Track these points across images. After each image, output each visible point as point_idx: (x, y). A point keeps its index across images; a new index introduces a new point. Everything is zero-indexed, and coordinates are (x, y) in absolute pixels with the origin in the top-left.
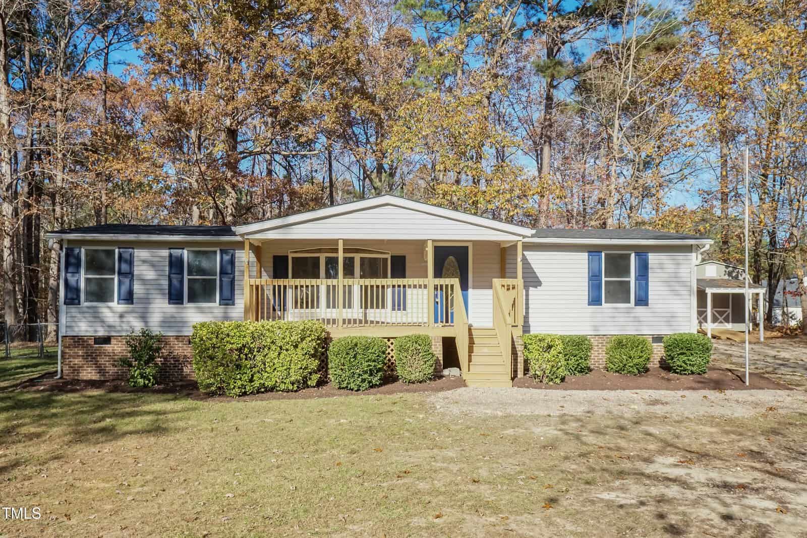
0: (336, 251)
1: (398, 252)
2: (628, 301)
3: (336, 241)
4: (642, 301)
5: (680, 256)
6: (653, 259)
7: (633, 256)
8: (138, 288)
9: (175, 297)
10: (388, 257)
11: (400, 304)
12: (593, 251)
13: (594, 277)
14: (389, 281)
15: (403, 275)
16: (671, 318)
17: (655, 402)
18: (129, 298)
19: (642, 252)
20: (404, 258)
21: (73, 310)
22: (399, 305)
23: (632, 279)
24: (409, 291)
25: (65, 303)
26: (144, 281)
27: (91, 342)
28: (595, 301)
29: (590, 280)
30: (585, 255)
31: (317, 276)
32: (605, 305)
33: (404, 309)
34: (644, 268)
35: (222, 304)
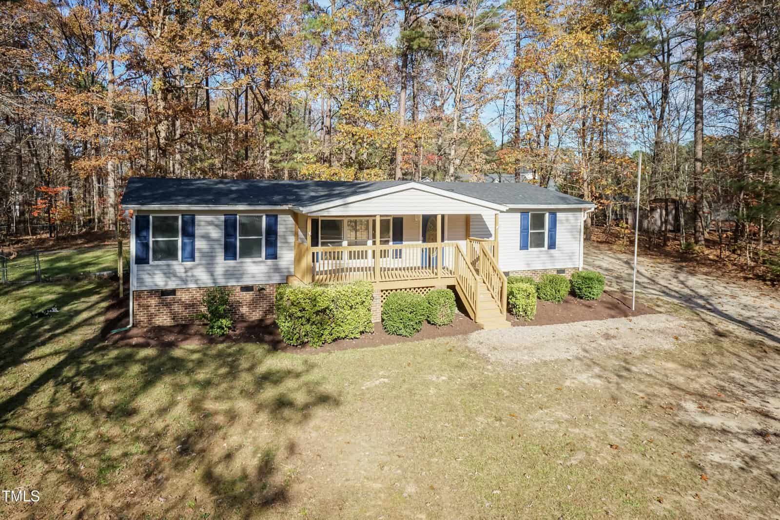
3: (375, 216)
4: (552, 246)
5: (570, 214)
6: (559, 217)
7: (547, 215)
10: (391, 218)
12: (524, 212)
13: (524, 230)
15: (401, 240)
19: (553, 213)
22: (396, 255)
23: (546, 231)
25: (137, 263)
27: (159, 294)
28: (524, 247)
29: (521, 232)
30: (519, 216)
32: (530, 249)
33: (400, 258)
34: (553, 224)
35: (267, 258)
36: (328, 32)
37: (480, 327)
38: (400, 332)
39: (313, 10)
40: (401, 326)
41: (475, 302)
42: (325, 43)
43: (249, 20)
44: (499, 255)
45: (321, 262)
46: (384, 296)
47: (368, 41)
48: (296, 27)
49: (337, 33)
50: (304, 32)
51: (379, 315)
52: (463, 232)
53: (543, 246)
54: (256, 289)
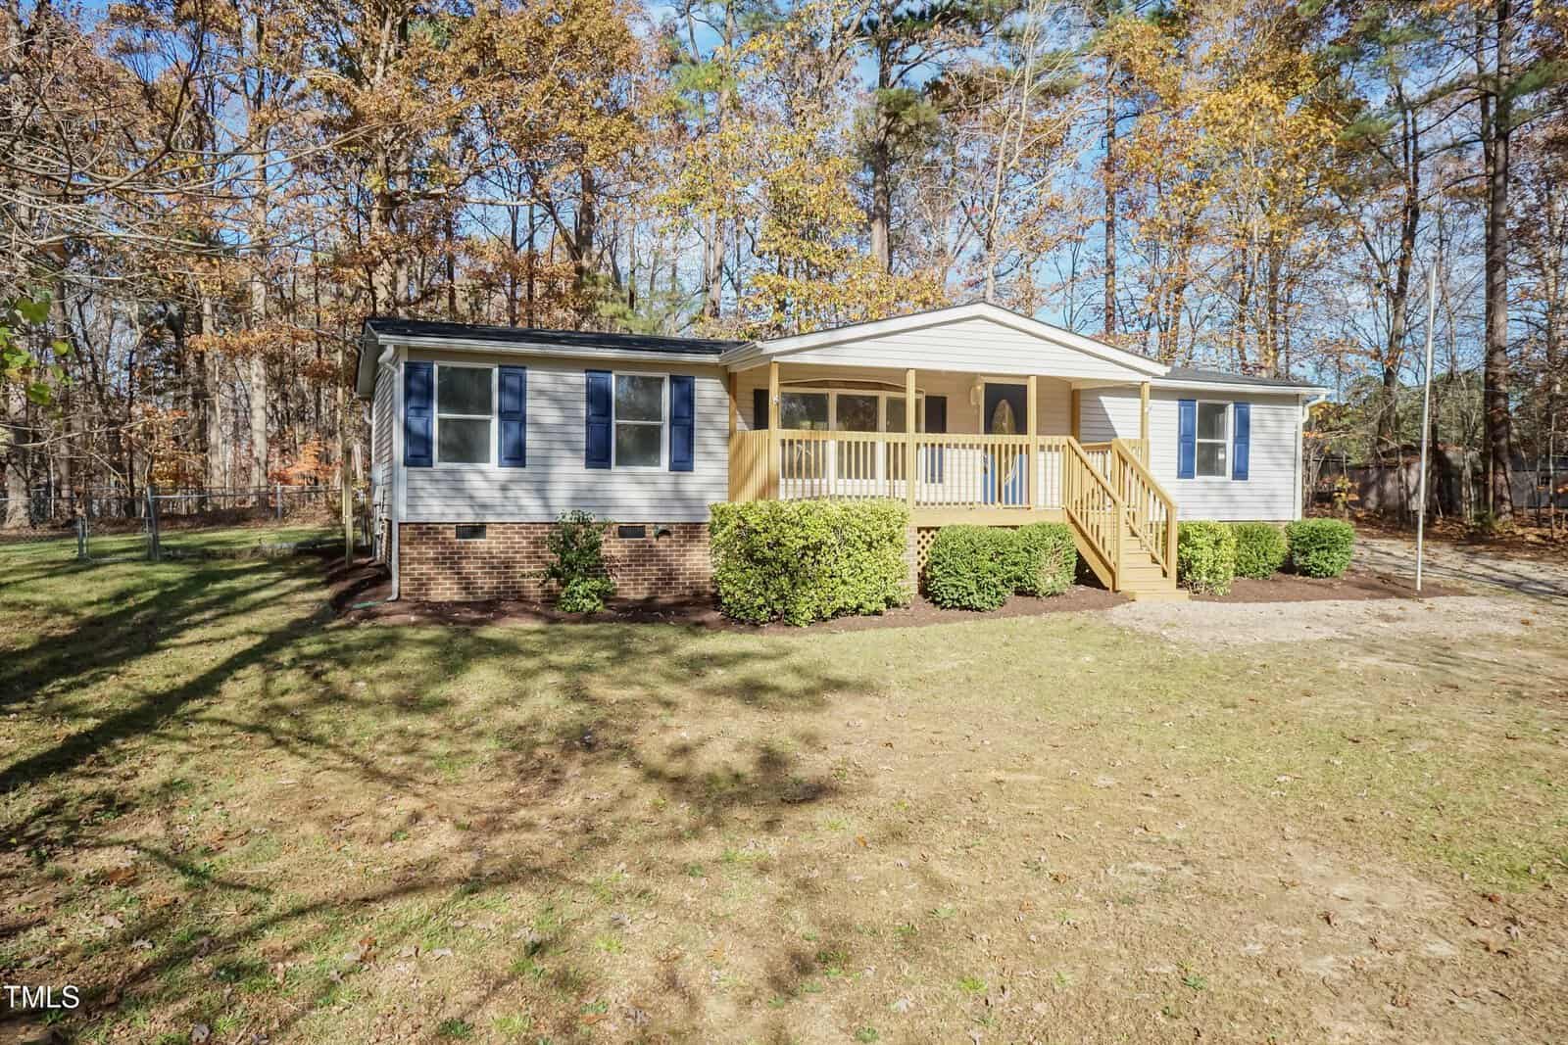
1: (937, 392)
4: (1241, 473)
5: (1284, 410)
6: (1255, 411)
7: (1231, 408)
8: (531, 440)
9: (598, 456)
10: (922, 397)
11: (936, 474)
12: (1186, 399)
13: (1185, 439)
15: (943, 430)
16: (1269, 500)
18: (516, 456)
19: (1242, 401)
20: (943, 401)
21: (419, 476)
22: (933, 475)
23: (1229, 440)
24: (947, 453)
25: (407, 464)
26: (543, 428)
27: (451, 534)
28: (1185, 472)
29: (1180, 442)
30: (1176, 404)
32: (1198, 478)
33: (941, 481)
34: (1243, 425)
35: (672, 468)
37: (1128, 599)
40: (973, 588)
46: (923, 542)
53: (1223, 474)
54: (651, 533)
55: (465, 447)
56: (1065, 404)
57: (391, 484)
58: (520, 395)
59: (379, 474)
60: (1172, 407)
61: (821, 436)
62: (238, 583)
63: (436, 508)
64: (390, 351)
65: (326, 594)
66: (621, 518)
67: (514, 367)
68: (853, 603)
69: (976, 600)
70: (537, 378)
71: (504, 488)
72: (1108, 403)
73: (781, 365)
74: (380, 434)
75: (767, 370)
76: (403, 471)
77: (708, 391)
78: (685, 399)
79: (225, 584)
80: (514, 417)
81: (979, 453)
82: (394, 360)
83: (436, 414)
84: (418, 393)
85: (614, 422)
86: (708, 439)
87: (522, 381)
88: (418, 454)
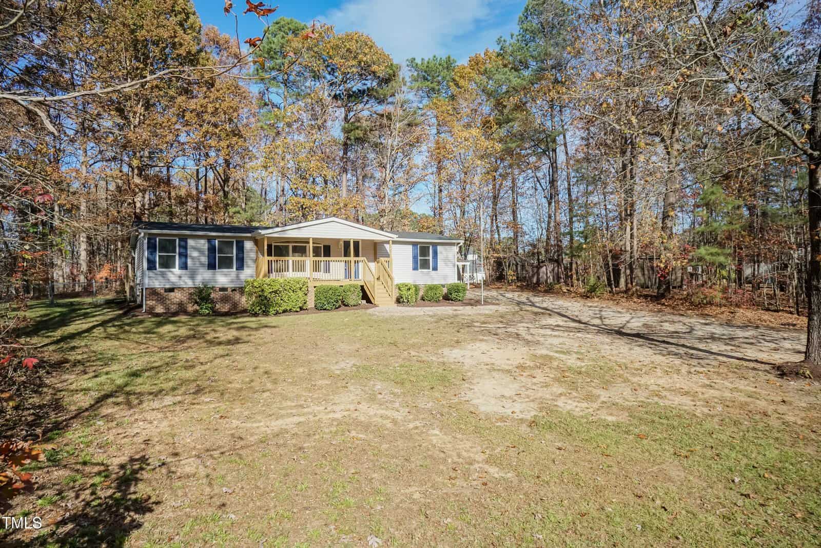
0: (308, 243)
1: (327, 244)
2: (429, 268)
3: (309, 238)
4: (435, 269)
5: (447, 247)
6: (439, 248)
7: (431, 247)
8: (189, 262)
9: (212, 266)
10: (322, 246)
11: (327, 270)
12: (414, 244)
13: (415, 258)
14: (322, 259)
15: (329, 256)
16: (445, 277)
17: (456, 310)
18: (184, 266)
19: (435, 245)
20: (329, 247)
21: (151, 274)
23: (431, 258)
24: (331, 263)
25: (148, 269)
26: (193, 258)
27: (162, 291)
28: (415, 268)
29: (413, 258)
30: (411, 246)
31: (288, 256)
32: (420, 270)
34: (435, 253)
35: (237, 269)
36: (281, 125)
37: (376, 306)
38: (325, 307)
39: (268, 105)
41: (374, 291)
42: (278, 133)
43: (215, 113)
44: (393, 266)
45: (274, 273)
46: (316, 290)
47: (314, 132)
48: (252, 120)
49: (289, 125)
50: (261, 124)
51: (313, 303)
52: (372, 257)
54: (229, 290)
55: (167, 263)
56: (372, 247)
57: (143, 277)
58: (186, 248)
59: (139, 274)
60: (410, 248)
61: (287, 258)
62: (88, 311)
63: (157, 284)
64: (142, 234)
65: (121, 312)
66: (219, 286)
67: (184, 239)
68: (288, 308)
69: (326, 306)
70: (191, 242)
71: (180, 277)
72: (387, 246)
73: (268, 237)
74: (139, 261)
75: (263, 239)
76: (147, 272)
77: (248, 245)
78: (241, 249)
79: (83, 311)
80: (184, 255)
81: (343, 263)
82: (144, 237)
83: (158, 254)
84: (152, 247)
85: (217, 255)
86: (248, 262)
87: (186, 243)
88: (151, 266)
